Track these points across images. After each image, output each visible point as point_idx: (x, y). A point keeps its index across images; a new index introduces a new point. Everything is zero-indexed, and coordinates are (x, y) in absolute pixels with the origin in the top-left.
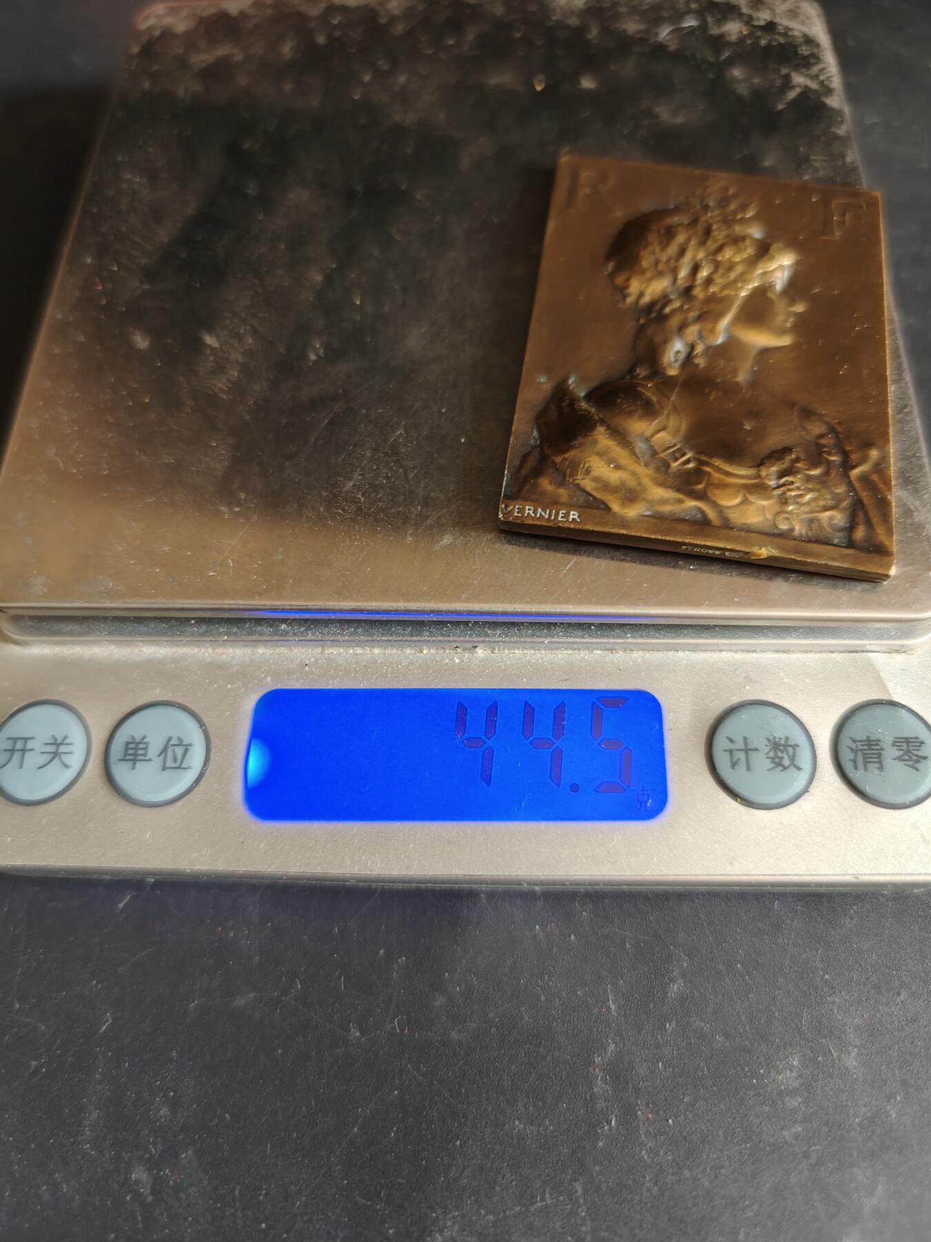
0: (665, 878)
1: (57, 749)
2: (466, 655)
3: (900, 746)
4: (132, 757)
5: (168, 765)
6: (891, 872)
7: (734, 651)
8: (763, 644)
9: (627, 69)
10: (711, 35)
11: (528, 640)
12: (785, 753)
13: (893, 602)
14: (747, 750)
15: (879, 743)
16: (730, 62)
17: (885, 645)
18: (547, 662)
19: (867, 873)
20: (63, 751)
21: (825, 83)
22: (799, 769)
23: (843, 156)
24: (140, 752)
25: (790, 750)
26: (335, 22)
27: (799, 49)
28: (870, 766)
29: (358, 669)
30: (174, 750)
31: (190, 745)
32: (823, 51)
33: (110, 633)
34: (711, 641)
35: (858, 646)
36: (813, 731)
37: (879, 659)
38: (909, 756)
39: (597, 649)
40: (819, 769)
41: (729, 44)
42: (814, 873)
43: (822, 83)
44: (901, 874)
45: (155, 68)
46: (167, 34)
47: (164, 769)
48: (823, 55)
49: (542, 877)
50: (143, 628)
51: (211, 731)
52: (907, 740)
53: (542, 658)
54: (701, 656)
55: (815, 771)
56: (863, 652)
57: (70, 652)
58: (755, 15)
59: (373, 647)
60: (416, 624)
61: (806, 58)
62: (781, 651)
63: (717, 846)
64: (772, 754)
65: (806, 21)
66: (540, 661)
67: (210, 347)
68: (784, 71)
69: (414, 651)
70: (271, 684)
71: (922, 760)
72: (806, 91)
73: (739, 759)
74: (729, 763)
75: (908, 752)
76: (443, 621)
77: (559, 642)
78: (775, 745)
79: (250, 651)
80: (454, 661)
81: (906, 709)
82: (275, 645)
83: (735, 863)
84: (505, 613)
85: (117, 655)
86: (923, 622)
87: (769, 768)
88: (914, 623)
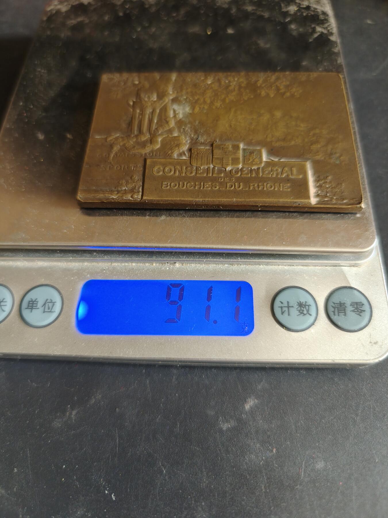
0: (252, 360)
2: (171, 266)
3: (354, 306)
4: (31, 307)
5: (46, 310)
6: (348, 359)
7: (284, 265)
8: (296, 262)
9: (247, 25)
10: (283, 11)
11: (197, 260)
12: (305, 308)
13: (350, 245)
14: (288, 307)
15: (345, 304)
16: (290, 22)
17: (349, 263)
18: (205, 269)
19: (338, 359)
20: (2, 305)
22: (311, 315)
23: (336, 61)
24: (34, 305)
25: (307, 307)
26: (127, 7)
27: (320, 17)
28: (342, 314)
29: (126, 272)
30: (48, 304)
31: (55, 302)
32: (330, 18)
33: (24, 256)
34: (274, 261)
35: (337, 263)
36: (317, 299)
37: (346, 269)
38: (357, 310)
39: (226, 264)
40: (319, 315)
41: (290, 15)
42: (315, 358)
43: (329, 31)
44: (353, 360)
45: (52, 26)
46: (58, 12)
47: (44, 312)
49: (200, 359)
50: (38, 254)
51: (64, 298)
52: (357, 303)
53: (203, 268)
54: (270, 267)
55: (317, 316)
56: (339, 266)
57: (8, 264)
58: (302, 3)
59: (132, 262)
60: (151, 253)
61: (322, 20)
62: (305, 266)
63: (274, 347)
64: (299, 309)
65: (323, 5)
66: (202, 269)
67: (69, 138)
68: (313, 26)
69: (150, 265)
70: (89, 277)
71: (363, 312)
72: (322, 34)
73: (285, 311)
74: (280, 312)
75: (357, 308)
76: (162, 252)
77: (210, 261)
78: (300, 305)
79: (81, 264)
80: (166, 269)
81: (356, 291)
82: (92, 261)
83: (282, 354)
84: (186, 248)
85: (27, 266)
86: (363, 253)
87: (298, 314)
88: (360, 254)
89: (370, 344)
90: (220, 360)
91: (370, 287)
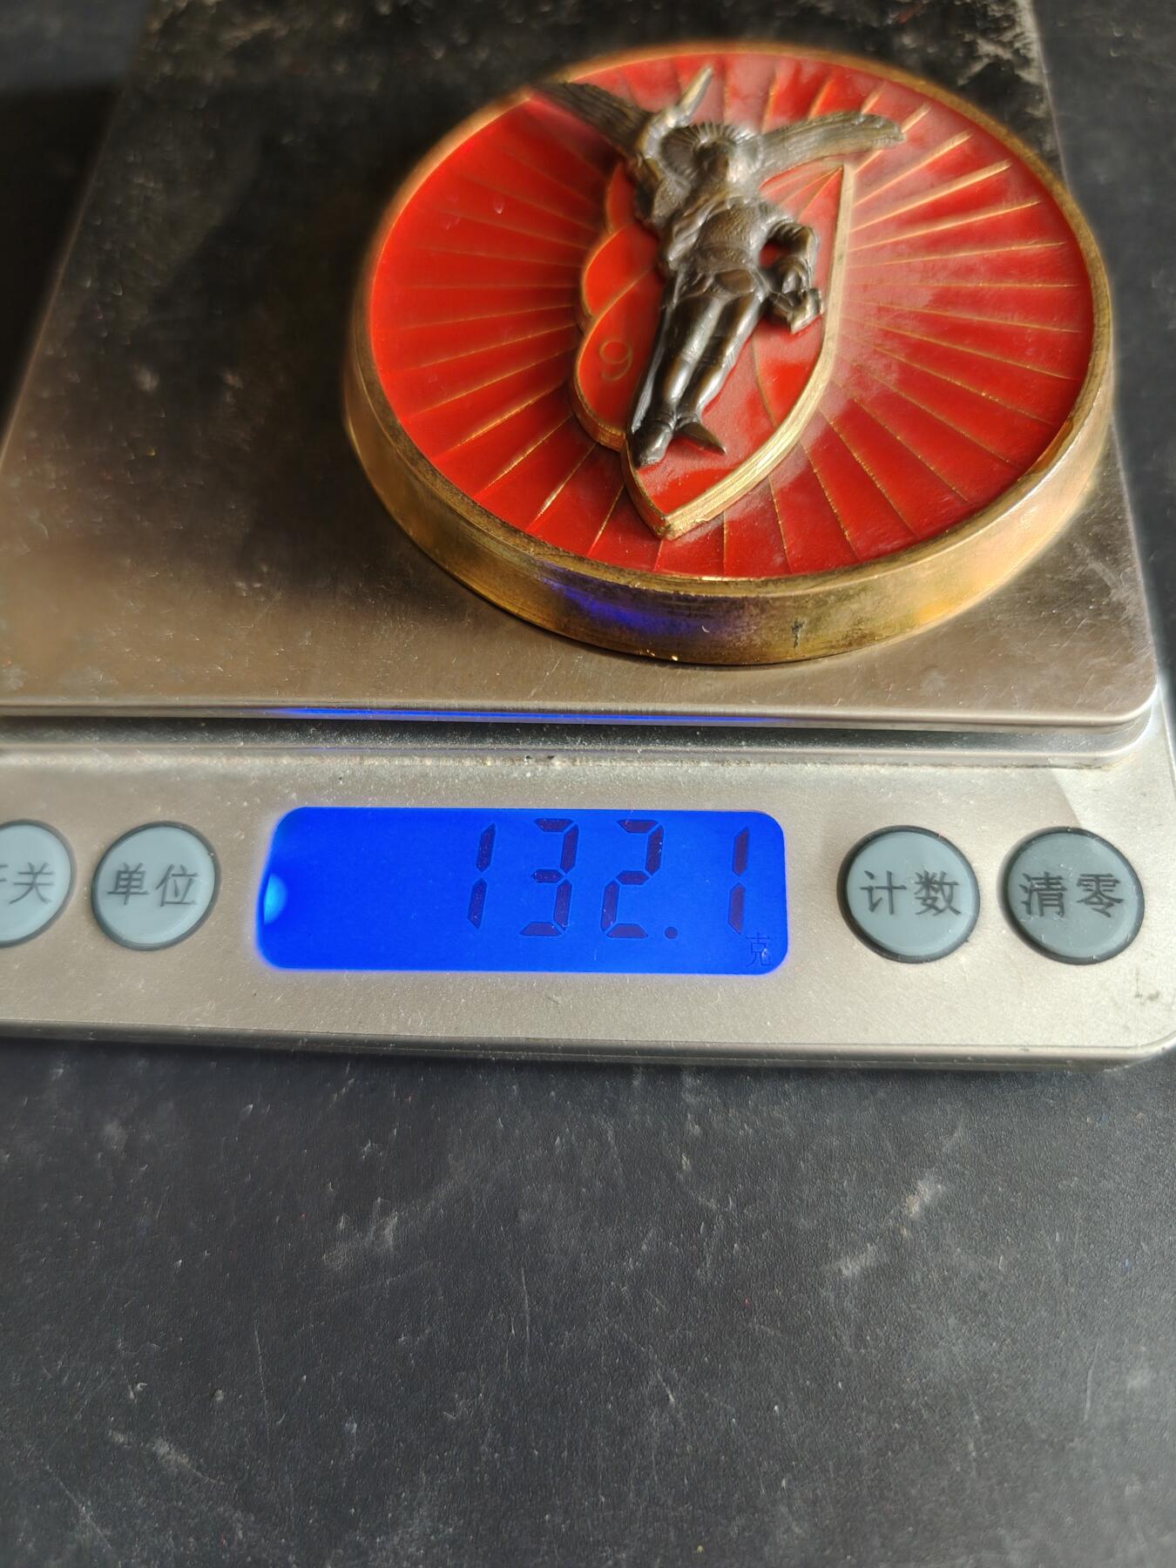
0: (782, 1047)
1: (33, 879)
2: (540, 768)
3: (1088, 885)
4: (124, 890)
5: (169, 897)
6: (1070, 1044)
7: (879, 765)
8: (915, 756)
11: (617, 748)
12: (940, 892)
13: (1079, 701)
14: (891, 888)
15: (1061, 881)
16: (900, 28)
17: (1074, 758)
18: (640, 776)
19: (1038, 1044)
20: (42, 882)
21: (1021, 51)
22: (957, 912)
23: (1040, 144)
24: (134, 883)
25: (947, 888)
27: (989, 9)
28: (1051, 912)
29: (404, 784)
30: (175, 881)
31: (194, 875)
32: (1020, 11)
33: (102, 739)
34: (848, 751)
35: (1040, 758)
36: (977, 864)
37: (1064, 776)
38: (1098, 898)
39: (704, 761)
40: (982, 913)
41: (898, 4)
42: (969, 1042)
43: (1017, 52)
44: (1084, 1047)
45: (178, 47)
46: (195, 4)
47: (163, 904)
48: (1020, 17)
49: (625, 1043)
50: (142, 734)
51: (222, 859)
52: (1097, 878)
53: (636, 772)
54: (835, 770)
55: (978, 916)
56: (1045, 766)
57: (54, 762)
59: (424, 757)
60: (478, 728)
61: (996, 20)
62: (940, 765)
63: (849, 1009)
64: (923, 894)
66: (632, 775)
67: (232, 387)
68: (968, 37)
69: (475, 763)
70: (295, 801)
71: (1116, 904)
72: (996, 63)
73: (881, 899)
74: (867, 905)
75: (1097, 893)
76: (511, 724)
77: (655, 752)
78: (927, 882)
79: (272, 761)
80: (525, 775)
81: (1097, 840)
82: (303, 753)
83: (870, 1030)
84: (584, 713)
85: (110, 767)
86: (1118, 727)
87: (919, 911)
88: (1108, 729)
89: (1138, 1000)
90: (687, 1045)
91: (1139, 829)
